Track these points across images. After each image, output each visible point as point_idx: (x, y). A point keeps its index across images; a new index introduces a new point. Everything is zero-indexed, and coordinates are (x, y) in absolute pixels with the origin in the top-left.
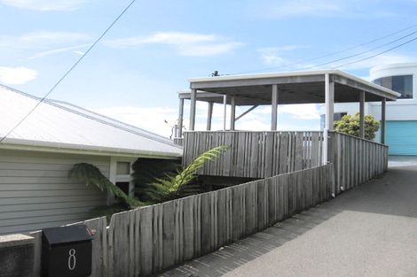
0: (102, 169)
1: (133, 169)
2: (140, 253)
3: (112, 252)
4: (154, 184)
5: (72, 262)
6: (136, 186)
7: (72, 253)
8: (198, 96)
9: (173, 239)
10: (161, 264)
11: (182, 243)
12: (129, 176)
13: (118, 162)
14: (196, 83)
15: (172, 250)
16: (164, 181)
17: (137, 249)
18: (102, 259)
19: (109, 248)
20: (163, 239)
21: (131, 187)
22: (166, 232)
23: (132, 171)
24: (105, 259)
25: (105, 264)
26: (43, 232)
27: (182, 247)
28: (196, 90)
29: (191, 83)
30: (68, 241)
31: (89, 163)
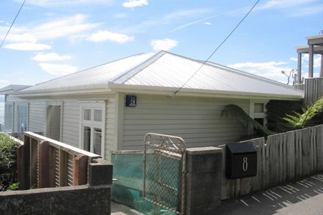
0: (244, 109)
1: (267, 108)
2: (287, 164)
3: (268, 161)
4: (285, 118)
5: (245, 166)
6: (269, 121)
7: (245, 160)
8: (315, 50)
9: (309, 155)
10: (301, 173)
11: (315, 159)
12: (263, 114)
13: (255, 104)
14: (313, 40)
15: (309, 164)
16: (292, 117)
17: (285, 160)
18: (262, 166)
19: (266, 159)
20: (302, 155)
21: (265, 122)
22: (304, 150)
23: (265, 110)
24: (264, 166)
25: (264, 169)
26: (227, 146)
27: (315, 162)
28: (313, 45)
29: (309, 40)
30: (242, 152)
31: (236, 104)
